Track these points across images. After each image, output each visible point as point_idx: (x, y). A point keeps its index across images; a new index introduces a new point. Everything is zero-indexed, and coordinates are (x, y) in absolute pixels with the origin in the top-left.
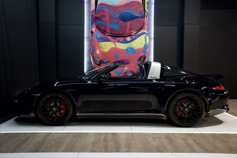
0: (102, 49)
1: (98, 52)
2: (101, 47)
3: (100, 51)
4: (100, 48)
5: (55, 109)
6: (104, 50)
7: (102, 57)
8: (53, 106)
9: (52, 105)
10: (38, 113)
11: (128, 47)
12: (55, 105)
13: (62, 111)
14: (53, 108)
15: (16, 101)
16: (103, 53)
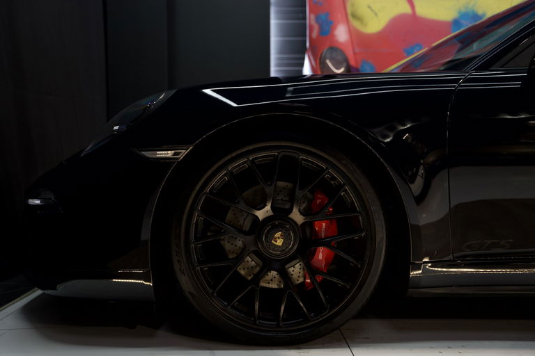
0: (355, 24)
1: (341, 34)
2: (354, 16)
3: (352, 32)
4: (350, 18)
5: (279, 242)
6: (365, 25)
7: (355, 54)
8: (267, 220)
9: (261, 214)
10: (177, 267)
11: (463, 10)
12: (280, 219)
13: (321, 254)
14: (270, 236)
15: (37, 202)
16: (359, 39)
